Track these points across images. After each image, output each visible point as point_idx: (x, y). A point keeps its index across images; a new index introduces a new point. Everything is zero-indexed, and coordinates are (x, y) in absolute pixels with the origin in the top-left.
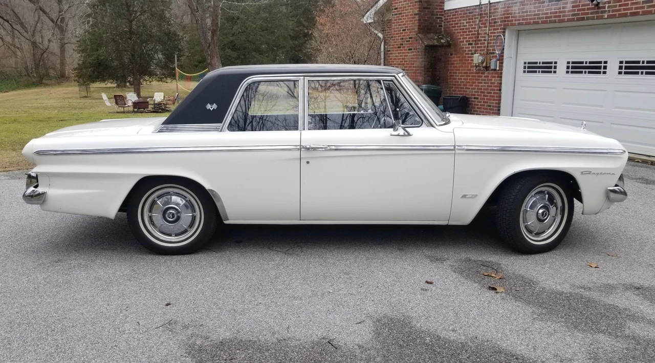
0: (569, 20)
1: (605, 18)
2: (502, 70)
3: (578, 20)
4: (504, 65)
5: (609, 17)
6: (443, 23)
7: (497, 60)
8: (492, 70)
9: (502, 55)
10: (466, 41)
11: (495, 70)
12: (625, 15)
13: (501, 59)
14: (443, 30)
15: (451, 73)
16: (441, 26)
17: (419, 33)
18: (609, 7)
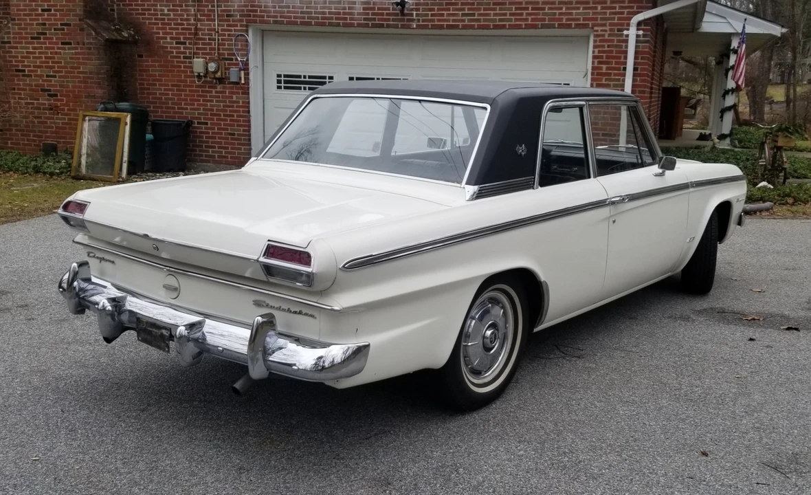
0: (359, 25)
1: (413, 28)
2: (248, 84)
3: (374, 26)
4: (251, 77)
5: (419, 27)
6: (115, 5)
7: (240, 70)
8: (233, 83)
9: (246, 64)
10: (171, 38)
11: (237, 83)
12: (441, 27)
13: (245, 67)
14: (116, 16)
15: (140, 84)
16: (113, 10)
17: (86, 18)
18: (417, 15)
